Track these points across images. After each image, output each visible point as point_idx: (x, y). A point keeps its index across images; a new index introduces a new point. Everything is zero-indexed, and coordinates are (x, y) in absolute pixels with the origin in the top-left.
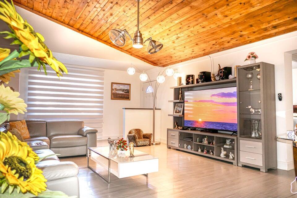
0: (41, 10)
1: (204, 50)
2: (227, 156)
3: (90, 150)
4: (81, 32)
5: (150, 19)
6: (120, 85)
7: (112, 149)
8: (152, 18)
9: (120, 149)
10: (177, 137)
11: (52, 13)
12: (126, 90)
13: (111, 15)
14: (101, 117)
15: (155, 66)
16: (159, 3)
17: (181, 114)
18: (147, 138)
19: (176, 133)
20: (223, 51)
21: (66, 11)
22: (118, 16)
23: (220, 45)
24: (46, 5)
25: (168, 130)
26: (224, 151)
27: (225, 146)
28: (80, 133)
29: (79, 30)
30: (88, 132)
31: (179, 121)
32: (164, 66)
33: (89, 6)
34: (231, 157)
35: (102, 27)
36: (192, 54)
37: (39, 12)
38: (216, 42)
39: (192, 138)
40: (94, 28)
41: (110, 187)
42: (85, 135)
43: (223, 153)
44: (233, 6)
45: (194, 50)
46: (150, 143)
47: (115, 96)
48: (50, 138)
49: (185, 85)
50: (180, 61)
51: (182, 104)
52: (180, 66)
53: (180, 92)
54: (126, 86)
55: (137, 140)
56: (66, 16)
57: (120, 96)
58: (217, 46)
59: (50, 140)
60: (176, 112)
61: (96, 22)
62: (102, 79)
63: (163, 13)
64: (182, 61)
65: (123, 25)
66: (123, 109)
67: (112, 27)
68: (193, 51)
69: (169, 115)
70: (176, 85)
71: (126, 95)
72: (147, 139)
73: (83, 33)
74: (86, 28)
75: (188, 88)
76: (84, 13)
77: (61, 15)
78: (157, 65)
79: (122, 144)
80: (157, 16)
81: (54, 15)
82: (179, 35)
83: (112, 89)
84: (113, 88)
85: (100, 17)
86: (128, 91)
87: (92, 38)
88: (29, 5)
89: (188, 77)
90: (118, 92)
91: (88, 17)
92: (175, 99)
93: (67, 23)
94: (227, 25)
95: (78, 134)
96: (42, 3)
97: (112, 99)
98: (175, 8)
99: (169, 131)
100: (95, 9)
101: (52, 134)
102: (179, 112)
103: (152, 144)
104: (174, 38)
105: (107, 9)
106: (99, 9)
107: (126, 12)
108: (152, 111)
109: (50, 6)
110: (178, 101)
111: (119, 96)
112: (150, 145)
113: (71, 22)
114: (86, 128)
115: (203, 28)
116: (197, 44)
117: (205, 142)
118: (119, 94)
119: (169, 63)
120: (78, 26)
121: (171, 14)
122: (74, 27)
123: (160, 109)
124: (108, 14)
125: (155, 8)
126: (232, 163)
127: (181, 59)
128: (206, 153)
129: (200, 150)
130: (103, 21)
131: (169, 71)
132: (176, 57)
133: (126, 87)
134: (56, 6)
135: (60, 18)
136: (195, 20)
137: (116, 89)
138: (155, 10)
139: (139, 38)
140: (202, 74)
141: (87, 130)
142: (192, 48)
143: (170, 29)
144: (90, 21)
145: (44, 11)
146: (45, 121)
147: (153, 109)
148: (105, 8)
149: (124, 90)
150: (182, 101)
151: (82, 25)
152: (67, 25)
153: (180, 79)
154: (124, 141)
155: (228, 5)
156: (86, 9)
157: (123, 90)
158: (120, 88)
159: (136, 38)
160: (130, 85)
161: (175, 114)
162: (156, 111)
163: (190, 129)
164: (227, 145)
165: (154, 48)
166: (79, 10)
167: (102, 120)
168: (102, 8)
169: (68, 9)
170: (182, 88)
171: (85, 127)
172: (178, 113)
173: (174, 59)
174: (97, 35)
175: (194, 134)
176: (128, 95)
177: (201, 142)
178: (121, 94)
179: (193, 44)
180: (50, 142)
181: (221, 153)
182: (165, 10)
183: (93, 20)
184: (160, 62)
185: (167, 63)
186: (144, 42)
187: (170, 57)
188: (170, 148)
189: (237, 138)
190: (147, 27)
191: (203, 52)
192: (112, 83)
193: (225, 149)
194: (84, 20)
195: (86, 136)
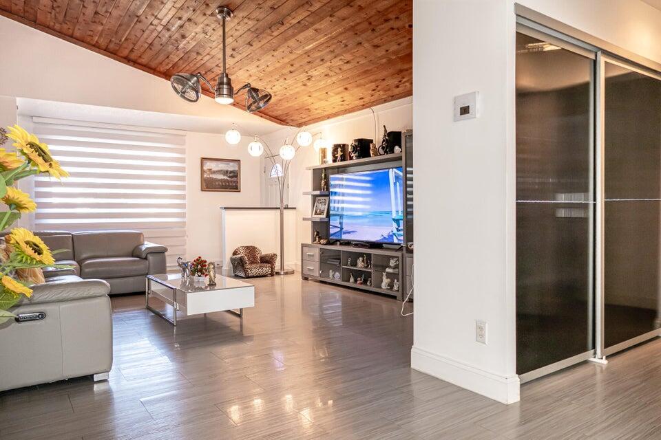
0: (52, 24)
1: (362, 98)
2: (391, 286)
3: (149, 279)
4: (132, 63)
5: (252, 45)
6: (219, 162)
7: (185, 276)
8: (256, 45)
9: (196, 275)
10: (317, 258)
11: (74, 30)
12: (231, 172)
13: (183, 37)
14: (183, 225)
15: (282, 124)
16: (261, 23)
17: (324, 216)
18: (267, 262)
19: (315, 252)
20: (392, 100)
21: (100, 28)
22: (195, 40)
23: (386, 91)
24: (61, 18)
25: (303, 246)
26: (387, 278)
27: (388, 270)
28: (136, 253)
29: (127, 60)
30: (151, 250)
31: (321, 230)
32: (300, 125)
33: (140, 22)
34: (396, 288)
35: (171, 56)
36: (342, 105)
37: (48, 27)
38: (377, 87)
39: (339, 259)
40: (156, 58)
41: (177, 331)
42: (144, 256)
43: (385, 281)
44: (381, 32)
45: (345, 99)
46: (272, 271)
47: (209, 185)
48: (80, 263)
49: (332, 162)
50: (325, 116)
51: (327, 198)
52: (325, 126)
53: (323, 175)
54: (231, 164)
55: (248, 266)
56: (101, 36)
57: (219, 185)
58: (381, 93)
59: (81, 266)
60: (316, 214)
61: (157, 47)
62: (183, 152)
63: (272, 37)
64: (328, 117)
65: (208, 54)
66: (221, 210)
67: (189, 57)
68: (342, 99)
69: (304, 219)
70: (317, 164)
71: (231, 181)
72: (265, 265)
73: (136, 65)
74: (140, 57)
75: (338, 167)
76: (133, 33)
77: (91, 33)
78: (288, 123)
79: (199, 267)
80: (264, 42)
81: (77, 34)
82: (310, 73)
83: (202, 172)
84: (205, 168)
85: (164, 40)
86: (235, 175)
87: (154, 74)
88: (27, 14)
89: (336, 147)
90: (214, 176)
91: (142, 39)
92: (314, 189)
93: (104, 48)
94: (384, 60)
95: (133, 256)
96: (53, 14)
97: (202, 190)
98: (290, 32)
99: (304, 248)
100: (152, 27)
101: (84, 256)
102: (322, 213)
103: (278, 273)
104: (303, 77)
105: (174, 28)
106: (160, 28)
107: (209, 34)
108: (278, 211)
109: (67, 18)
110: (318, 193)
111: (217, 183)
112: (272, 276)
113: (112, 46)
114: (148, 245)
115: (347, 62)
116: (346, 89)
117: (360, 264)
118: (217, 180)
119: (307, 119)
120: (125, 53)
121: (286, 40)
122: (118, 54)
123: (295, 208)
124: (177, 36)
125: (257, 29)
126: (395, 297)
127: (326, 113)
128: (361, 284)
129: (352, 280)
130: (171, 46)
131: (304, 136)
132: (316, 109)
133: (231, 167)
134: (81, 20)
135: (89, 39)
136: (328, 50)
137: (210, 170)
138: (258, 33)
139: (225, 86)
140: (357, 144)
141: (147, 248)
142: (341, 96)
143: (292, 63)
144: (146, 46)
145: (57, 26)
146: (70, 234)
147: (279, 208)
148: (170, 27)
149: (227, 171)
150: (327, 193)
151: (132, 51)
152: (105, 50)
153: (324, 152)
154: (202, 261)
155: (373, 30)
156: (137, 26)
157: (226, 173)
158: (220, 169)
159: (221, 86)
160: (238, 161)
161: (314, 216)
162: (286, 212)
163: (338, 243)
164: (390, 267)
165: (254, 102)
166: (123, 27)
167: (185, 231)
168: (164, 26)
169: (102, 24)
170: (325, 169)
171: (146, 243)
172: (319, 214)
173: (315, 114)
174: (163, 68)
175: (343, 251)
176: (235, 182)
177: (356, 265)
178: (222, 180)
179: (340, 89)
180: (81, 270)
181: (382, 282)
182: (275, 34)
183: (151, 44)
184: (291, 118)
185: (304, 120)
186: (234, 92)
187: (306, 109)
188: (306, 279)
189: (403, 254)
190: (252, 58)
191: (361, 102)
192: (203, 159)
193: (389, 275)
194: (134, 45)
195: (146, 258)
